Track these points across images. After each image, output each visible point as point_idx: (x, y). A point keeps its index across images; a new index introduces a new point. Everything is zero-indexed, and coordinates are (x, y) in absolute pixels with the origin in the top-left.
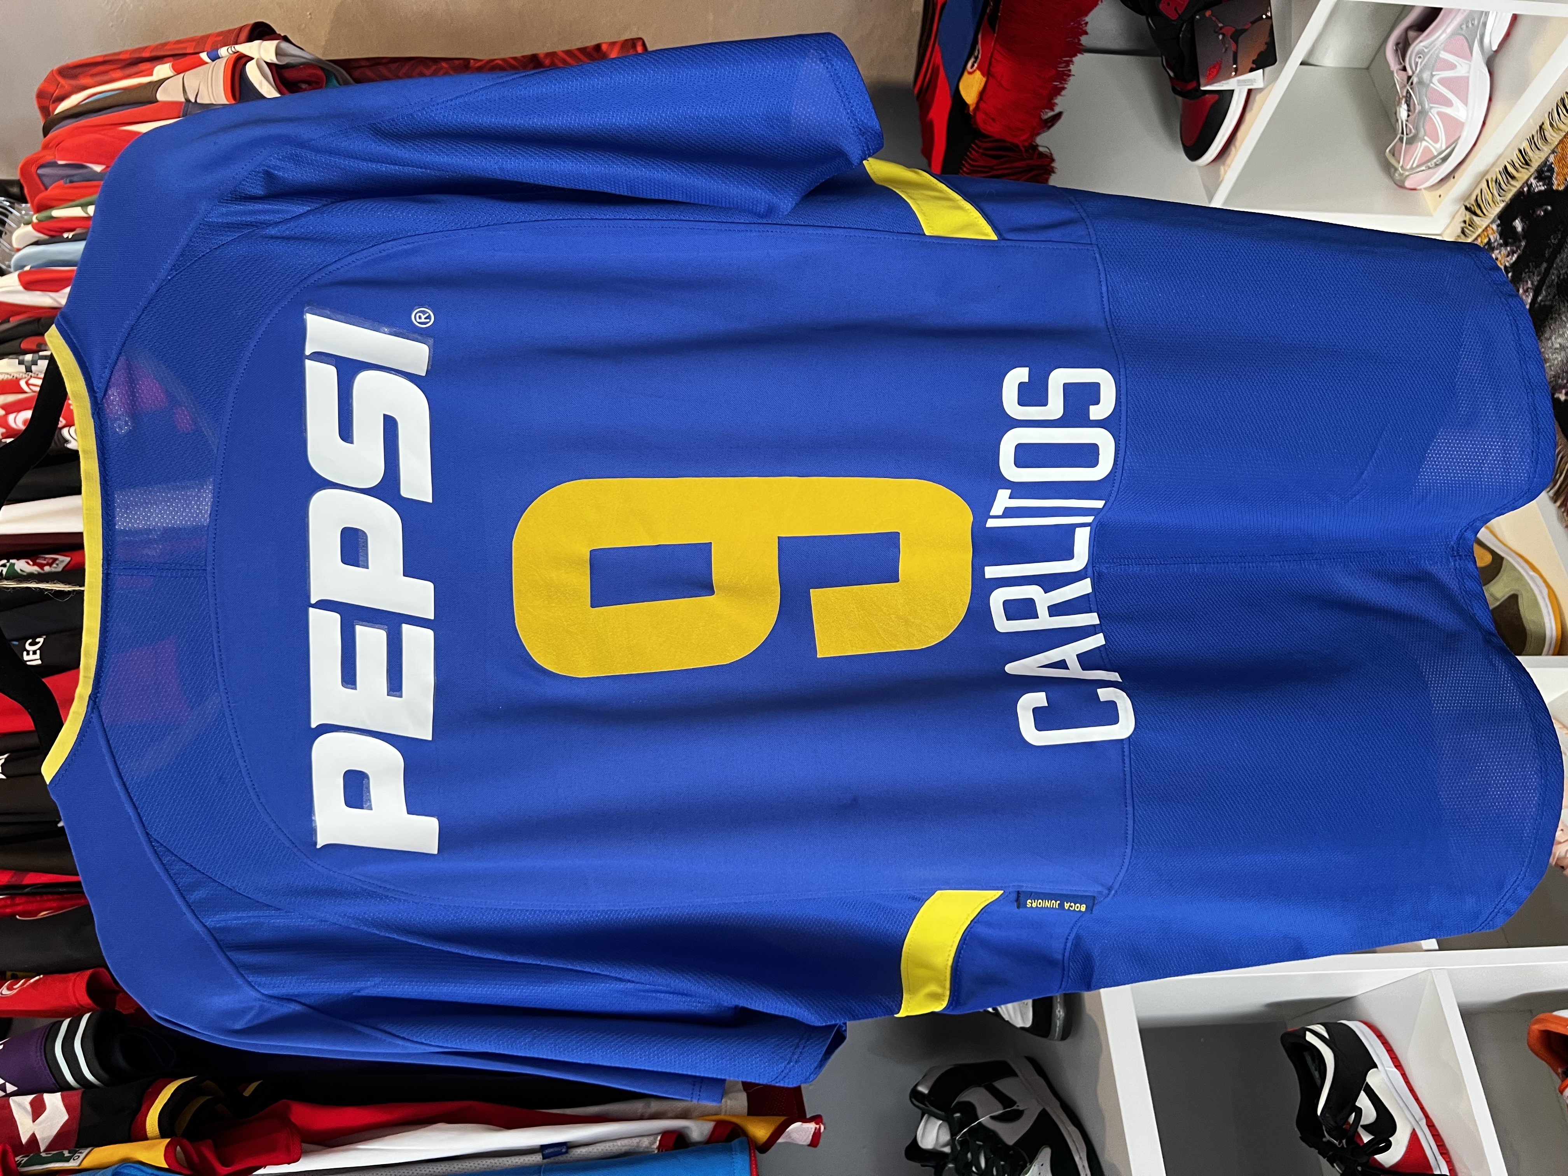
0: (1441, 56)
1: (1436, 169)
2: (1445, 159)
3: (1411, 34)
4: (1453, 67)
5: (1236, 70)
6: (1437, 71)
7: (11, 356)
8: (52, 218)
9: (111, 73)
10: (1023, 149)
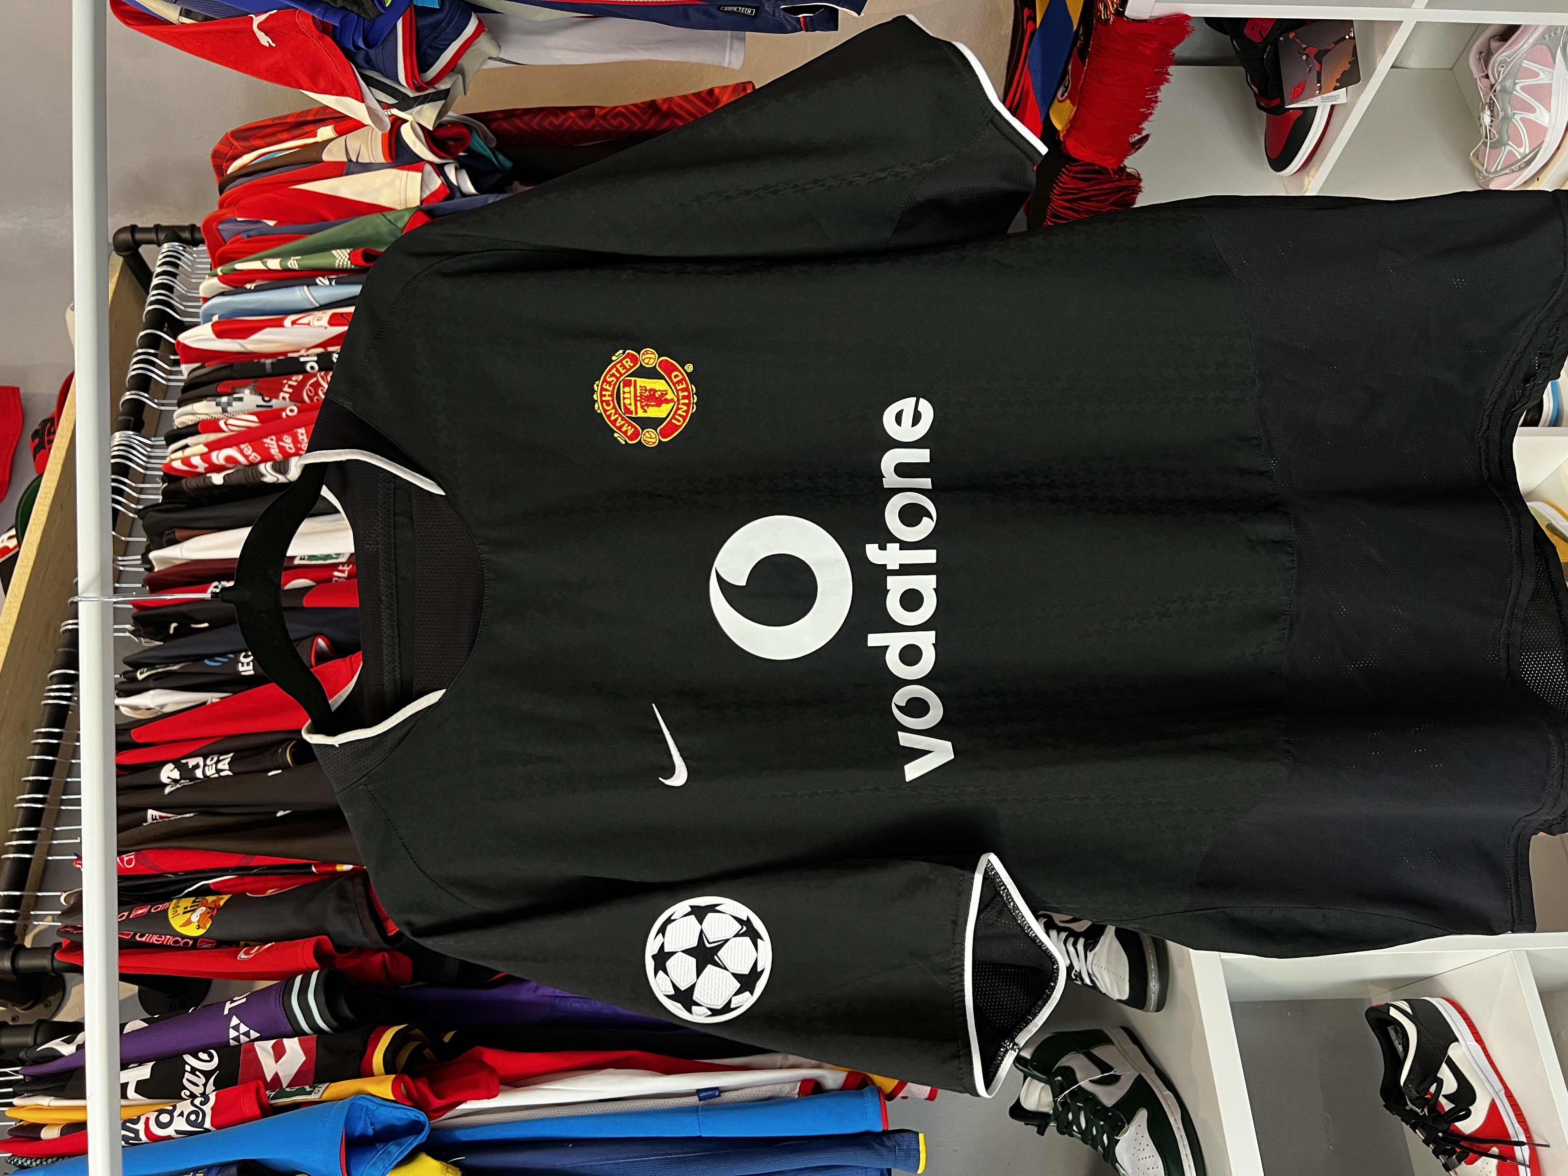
0: (1523, 65)
1: (1520, 172)
2: (1528, 163)
3: (1494, 44)
4: (1536, 75)
5: (1320, 88)
6: (1519, 79)
7: (209, 399)
8: (236, 270)
9: (278, 134)
10: (1112, 172)
